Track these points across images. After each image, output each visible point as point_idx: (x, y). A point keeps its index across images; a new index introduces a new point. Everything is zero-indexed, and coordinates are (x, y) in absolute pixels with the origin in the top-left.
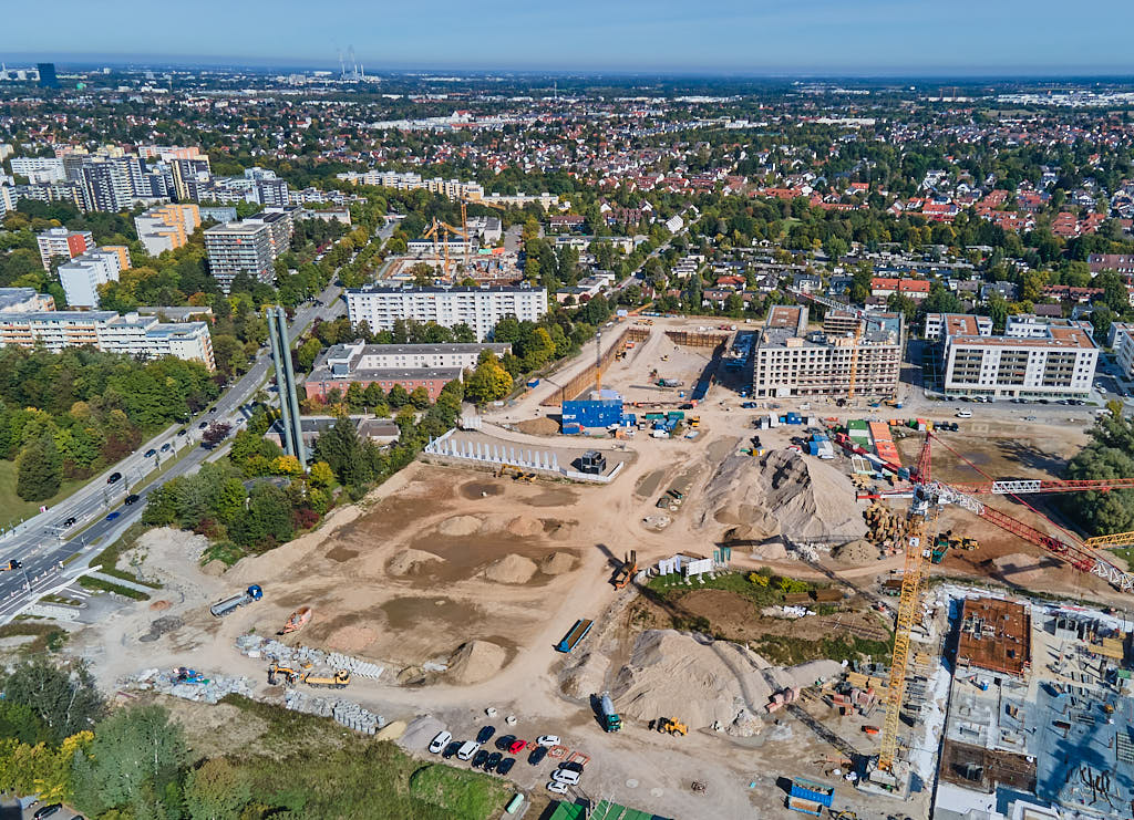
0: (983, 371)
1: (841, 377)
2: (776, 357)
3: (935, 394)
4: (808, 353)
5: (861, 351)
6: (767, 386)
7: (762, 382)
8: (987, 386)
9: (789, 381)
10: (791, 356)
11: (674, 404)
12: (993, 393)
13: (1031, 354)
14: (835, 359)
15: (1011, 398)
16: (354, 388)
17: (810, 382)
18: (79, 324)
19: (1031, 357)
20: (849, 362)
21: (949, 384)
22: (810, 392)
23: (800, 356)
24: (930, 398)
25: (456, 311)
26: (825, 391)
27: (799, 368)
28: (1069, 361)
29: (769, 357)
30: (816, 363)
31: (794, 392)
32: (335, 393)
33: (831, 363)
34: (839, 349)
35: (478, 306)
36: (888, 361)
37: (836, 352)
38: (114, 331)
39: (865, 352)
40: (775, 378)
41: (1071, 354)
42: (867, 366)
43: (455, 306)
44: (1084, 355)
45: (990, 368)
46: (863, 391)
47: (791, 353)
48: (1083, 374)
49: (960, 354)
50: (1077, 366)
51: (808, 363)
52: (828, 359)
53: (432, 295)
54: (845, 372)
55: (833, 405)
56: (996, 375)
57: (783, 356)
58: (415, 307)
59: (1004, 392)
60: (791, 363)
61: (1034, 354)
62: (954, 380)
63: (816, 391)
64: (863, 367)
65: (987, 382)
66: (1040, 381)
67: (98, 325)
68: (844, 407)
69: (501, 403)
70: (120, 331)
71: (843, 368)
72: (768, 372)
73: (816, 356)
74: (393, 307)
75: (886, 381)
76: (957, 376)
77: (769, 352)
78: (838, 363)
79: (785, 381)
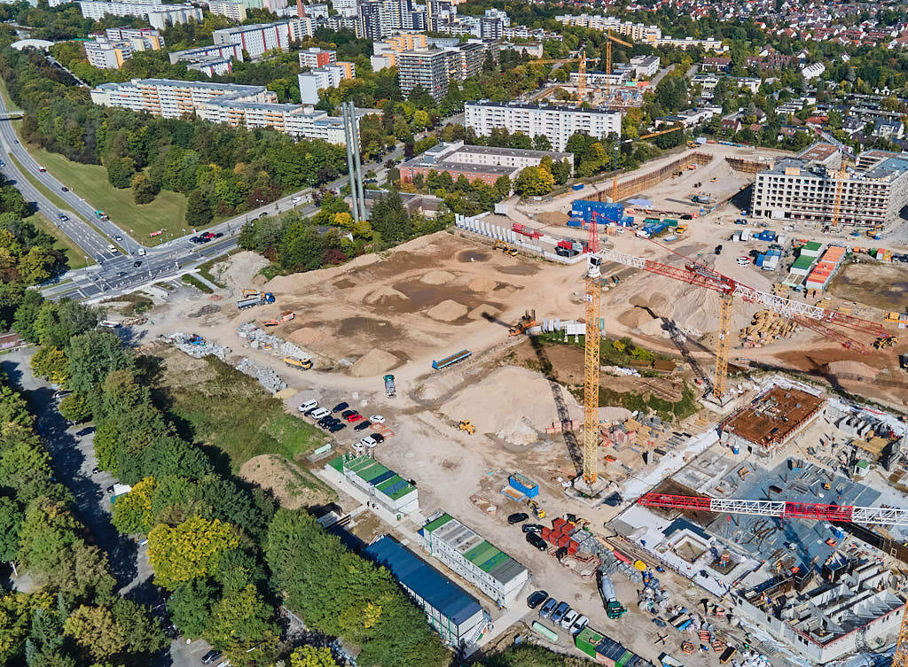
1: (833, 207)
2: (773, 182)
4: (802, 182)
5: (852, 185)
6: (763, 208)
7: (759, 203)
9: (784, 206)
10: (787, 183)
11: (679, 214)
14: (827, 189)
16: (433, 174)
17: (804, 208)
18: (274, 113)
20: (841, 194)
22: (802, 217)
23: (794, 184)
25: (544, 125)
26: (817, 218)
27: (793, 194)
29: (766, 181)
30: (809, 191)
31: (787, 215)
32: (420, 177)
33: (823, 192)
34: (831, 180)
35: (562, 123)
36: (878, 197)
37: (828, 183)
38: (295, 119)
39: (856, 186)
40: (771, 201)
42: (858, 198)
43: (544, 121)
46: (853, 221)
47: (787, 180)
51: (802, 191)
52: (820, 189)
53: (527, 110)
54: (837, 202)
55: (819, 231)
57: (779, 182)
58: (514, 119)
60: (786, 189)
63: (808, 217)
64: (854, 199)
67: (285, 114)
68: (826, 233)
69: (540, 198)
70: (298, 119)
71: (835, 198)
72: (765, 194)
73: (810, 185)
74: (498, 118)
75: (875, 214)
77: (766, 177)
79: (780, 205)
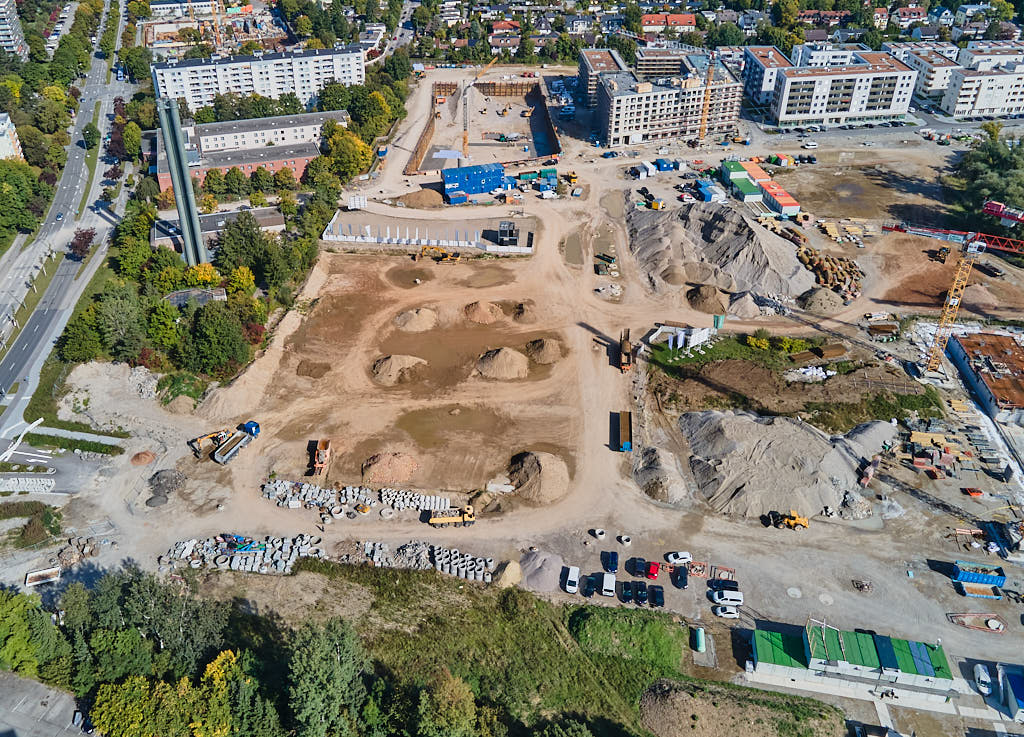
0: (814, 101)
1: (688, 119)
2: (630, 104)
3: (771, 127)
4: (659, 97)
6: (621, 134)
7: (617, 130)
8: (817, 116)
9: (642, 127)
10: (644, 102)
12: (822, 121)
13: (858, 80)
14: (683, 101)
15: (838, 125)
16: (212, 175)
17: (661, 125)
19: (858, 84)
20: (696, 103)
21: (783, 117)
22: (660, 136)
23: (651, 102)
24: (767, 132)
25: (273, 80)
26: (673, 134)
27: (650, 113)
28: (890, 85)
29: (623, 104)
30: (666, 106)
31: (645, 137)
33: (679, 105)
34: (686, 91)
35: (297, 73)
37: (684, 94)
39: (709, 92)
40: (628, 125)
41: (891, 78)
42: (711, 105)
43: (272, 75)
44: (904, 78)
45: (821, 97)
47: (644, 99)
48: (901, 97)
49: (795, 87)
50: (898, 88)
52: (677, 102)
53: (246, 64)
54: (692, 113)
55: (685, 147)
56: (825, 104)
57: (636, 103)
58: (230, 78)
59: (831, 120)
60: (644, 109)
61: (861, 80)
62: (787, 113)
63: (665, 135)
64: (708, 107)
65: (817, 112)
66: (864, 106)
69: (366, 176)
71: (690, 109)
72: (622, 119)
73: (666, 99)
74: (206, 80)
76: (791, 108)
77: (623, 99)
78: (685, 105)
79: (637, 127)
